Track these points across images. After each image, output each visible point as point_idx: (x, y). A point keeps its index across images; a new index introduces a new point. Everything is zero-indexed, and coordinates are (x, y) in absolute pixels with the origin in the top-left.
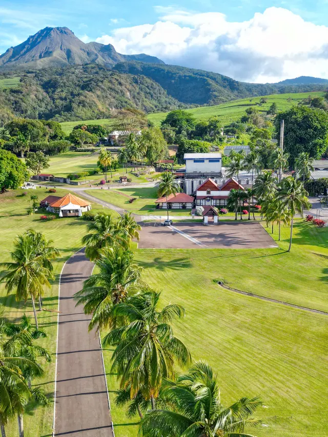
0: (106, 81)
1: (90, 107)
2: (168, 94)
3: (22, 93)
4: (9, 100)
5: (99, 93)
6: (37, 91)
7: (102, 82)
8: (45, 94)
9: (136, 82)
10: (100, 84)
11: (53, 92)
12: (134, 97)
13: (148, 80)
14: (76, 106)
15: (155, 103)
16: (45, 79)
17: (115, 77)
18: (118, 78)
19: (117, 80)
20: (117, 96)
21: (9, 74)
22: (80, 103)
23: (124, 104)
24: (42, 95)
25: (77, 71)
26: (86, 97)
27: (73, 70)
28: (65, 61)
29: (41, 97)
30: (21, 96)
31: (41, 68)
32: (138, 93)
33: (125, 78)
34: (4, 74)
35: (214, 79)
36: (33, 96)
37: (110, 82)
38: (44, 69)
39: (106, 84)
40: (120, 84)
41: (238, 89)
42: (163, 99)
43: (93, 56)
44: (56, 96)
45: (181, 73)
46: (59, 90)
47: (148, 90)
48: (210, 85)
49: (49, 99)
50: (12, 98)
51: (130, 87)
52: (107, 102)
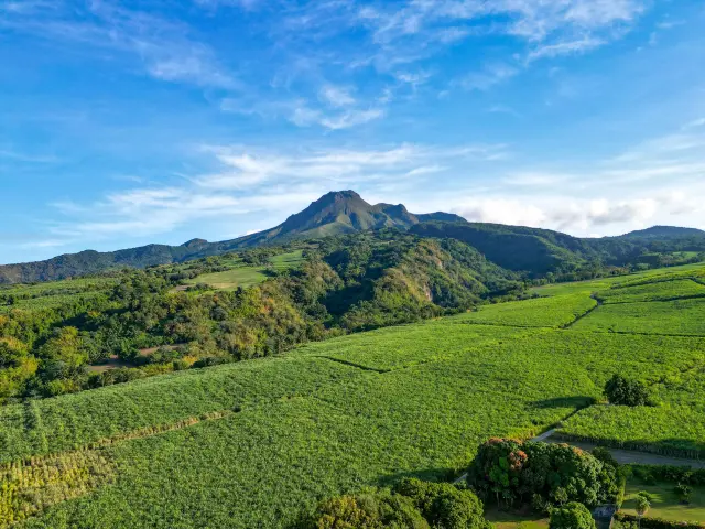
0: (411, 250)
1: (399, 290)
2: (488, 259)
3: (305, 274)
4: (289, 287)
5: (405, 267)
6: (325, 270)
7: (407, 252)
8: (334, 273)
9: (446, 248)
10: (405, 255)
11: (344, 267)
12: (448, 268)
13: (462, 245)
14: (380, 292)
15: (476, 274)
16: (331, 251)
17: (422, 244)
18: (426, 245)
19: (425, 248)
20: (429, 269)
21: (289, 246)
22: (384, 286)
23: (438, 280)
24: (331, 274)
25: (367, 238)
26: (392, 277)
27: (362, 236)
28: (350, 226)
29: (329, 278)
30: (304, 281)
31: (324, 236)
32: (452, 263)
33: (432, 243)
34: (284, 247)
35: (546, 237)
36: (320, 279)
37: (417, 251)
38: (328, 238)
39: (412, 255)
40: (430, 252)
41: (581, 249)
42: (484, 268)
43: (381, 219)
44: (347, 274)
45: (499, 232)
46: (351, 265)
47: (462, 257)
48: (544, 245)
49: (339, 279)
50: (293, 284)
51: (442, 256)
52: (417, 280)
